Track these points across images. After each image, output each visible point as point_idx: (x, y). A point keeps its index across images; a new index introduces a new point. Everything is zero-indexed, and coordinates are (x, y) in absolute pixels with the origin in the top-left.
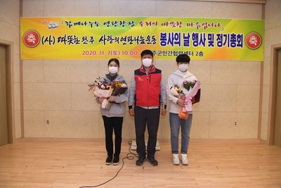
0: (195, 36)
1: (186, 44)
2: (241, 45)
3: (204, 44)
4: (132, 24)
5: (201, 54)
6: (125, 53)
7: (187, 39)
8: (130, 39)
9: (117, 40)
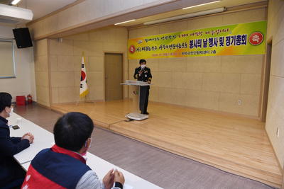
0: (211, 40)
1: (205, 46)
2: (245, 43)
3: (216, 45)
4: (175, 37)
5: (215, 52)
6: (171, 54)
7: (205, 42)
8: (174, 46)
9: (167, 47)
